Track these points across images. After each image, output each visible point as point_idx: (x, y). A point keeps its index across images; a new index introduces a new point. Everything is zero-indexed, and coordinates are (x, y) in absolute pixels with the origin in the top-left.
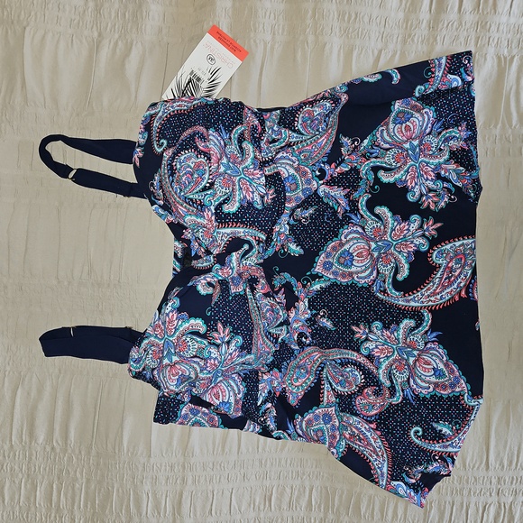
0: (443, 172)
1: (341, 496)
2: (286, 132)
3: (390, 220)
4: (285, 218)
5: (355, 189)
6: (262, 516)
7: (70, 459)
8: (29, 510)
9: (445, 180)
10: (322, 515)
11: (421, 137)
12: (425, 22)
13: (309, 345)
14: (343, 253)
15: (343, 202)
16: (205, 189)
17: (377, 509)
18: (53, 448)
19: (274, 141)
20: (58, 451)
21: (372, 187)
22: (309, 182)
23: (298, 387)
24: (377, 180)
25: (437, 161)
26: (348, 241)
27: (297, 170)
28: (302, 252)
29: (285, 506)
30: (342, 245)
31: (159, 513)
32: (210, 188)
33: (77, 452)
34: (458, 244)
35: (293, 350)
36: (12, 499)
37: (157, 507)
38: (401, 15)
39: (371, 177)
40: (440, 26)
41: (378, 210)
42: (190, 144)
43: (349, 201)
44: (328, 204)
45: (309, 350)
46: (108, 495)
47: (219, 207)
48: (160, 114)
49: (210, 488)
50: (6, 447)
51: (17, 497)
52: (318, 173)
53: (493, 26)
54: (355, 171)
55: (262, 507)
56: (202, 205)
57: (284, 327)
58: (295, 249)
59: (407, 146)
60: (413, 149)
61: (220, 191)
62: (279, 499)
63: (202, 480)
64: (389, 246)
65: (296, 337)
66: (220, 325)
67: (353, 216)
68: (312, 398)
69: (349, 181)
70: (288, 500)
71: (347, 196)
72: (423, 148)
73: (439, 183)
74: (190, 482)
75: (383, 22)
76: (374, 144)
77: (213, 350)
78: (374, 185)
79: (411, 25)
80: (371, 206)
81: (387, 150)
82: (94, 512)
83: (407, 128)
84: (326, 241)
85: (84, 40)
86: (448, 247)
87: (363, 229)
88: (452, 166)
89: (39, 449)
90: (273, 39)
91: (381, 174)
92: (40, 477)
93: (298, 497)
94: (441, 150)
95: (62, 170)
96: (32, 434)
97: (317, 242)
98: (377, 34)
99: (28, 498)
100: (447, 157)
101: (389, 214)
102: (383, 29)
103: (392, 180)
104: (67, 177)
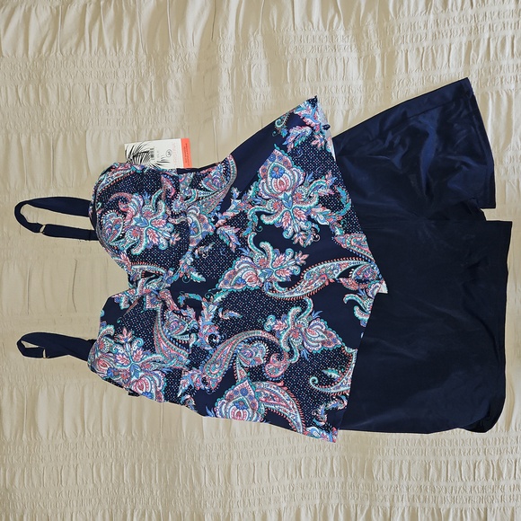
0: (312, 215)
1: (356, 463)
2: (194, 191)
3: (271, 253)
4: (188, 254)
5: (244, 228)
6: (295, 482)
7: (146, 445)
8: (119, 486)
9: (313, 221)
10: (343, 479)
11: (294, 189)
13: (220, 343)
14: (237, 280)
15: (234, 239)
16: (119, 238)
17: (385, 471)
18: (132, 438)
19: (187, 198)
20: (136, 439)
21: (257, 227)
22: (206, 227)
23: (216, 374)
24: (260, 222)
25: (308, 206)
26: (240, 270)
27: (198, 217)
28: (204, 279)
29: (312, 474)
30: (235, 273)
31: (214, 483)
32: (122, 238)
33: (150, 439)
34: (320, 267)
35: (208, 352)
36: (106, 478)
37: (212, 478)
39: (256, 219)
41: (263, 245)
42: (114, 206)
43: (239, 238)
44: (222, 241)
45: (220, 347)
46: (176, 472)
47: (129, 250)
48: (104, 182)
49: (252, 461)
50: (99, 439)
51: (110, 477)
52: (213, 220)
54: (243, 214)
55: (294, 476)
56: (118, 250)
57: (193, 335)
58: (196, 277)
59: (282, 196)
60: (287, 199)
61: (129, 239)
62: (307, 468)
63: (245, 455)
64: (271, 272)
65: (207, 341)
66: (125, 330)
67: (244, 250)
68: (229, 379)
69: (239, 221)
70: (314, 469)
71: (237, 234)
72: (295, 197)
73: (309, 223)
74: (235, 457)
76: (257, 195)
77: (119, 348)
78: (258, 225)
80: (257, 241)
81: (268, 200)
82: (167, 485)
83: (281, 183)
84: (223, 270)
86: (314, 269)
87: (252, 259)
88: (320, 210)
89: (122, 439)
91: (263, 217)
92: (125, 460)
93: (322, 466)
94: (310, 197)
95: (35, 228)
96: (116, 428)
97: (217, 272)
99: (118, 477)
100: (316, 202)
101: (271, 248)
103: (271, 222)
104: (39, 232)
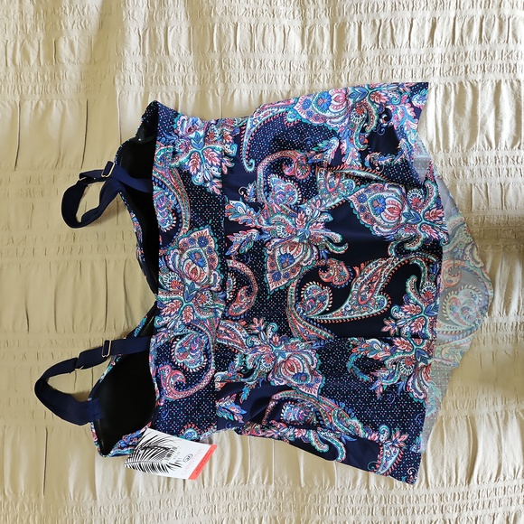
12: (328, 62)
38: (305, 58)
40: (343, 65)
53: (394, 59)
75: (288, 66)
79: (316, 65)
85: (7, 105)
90: (185, 89)
98: (284, 77)
102: (289, 72)
